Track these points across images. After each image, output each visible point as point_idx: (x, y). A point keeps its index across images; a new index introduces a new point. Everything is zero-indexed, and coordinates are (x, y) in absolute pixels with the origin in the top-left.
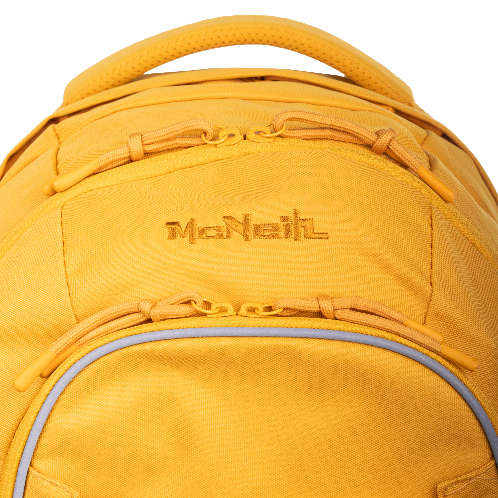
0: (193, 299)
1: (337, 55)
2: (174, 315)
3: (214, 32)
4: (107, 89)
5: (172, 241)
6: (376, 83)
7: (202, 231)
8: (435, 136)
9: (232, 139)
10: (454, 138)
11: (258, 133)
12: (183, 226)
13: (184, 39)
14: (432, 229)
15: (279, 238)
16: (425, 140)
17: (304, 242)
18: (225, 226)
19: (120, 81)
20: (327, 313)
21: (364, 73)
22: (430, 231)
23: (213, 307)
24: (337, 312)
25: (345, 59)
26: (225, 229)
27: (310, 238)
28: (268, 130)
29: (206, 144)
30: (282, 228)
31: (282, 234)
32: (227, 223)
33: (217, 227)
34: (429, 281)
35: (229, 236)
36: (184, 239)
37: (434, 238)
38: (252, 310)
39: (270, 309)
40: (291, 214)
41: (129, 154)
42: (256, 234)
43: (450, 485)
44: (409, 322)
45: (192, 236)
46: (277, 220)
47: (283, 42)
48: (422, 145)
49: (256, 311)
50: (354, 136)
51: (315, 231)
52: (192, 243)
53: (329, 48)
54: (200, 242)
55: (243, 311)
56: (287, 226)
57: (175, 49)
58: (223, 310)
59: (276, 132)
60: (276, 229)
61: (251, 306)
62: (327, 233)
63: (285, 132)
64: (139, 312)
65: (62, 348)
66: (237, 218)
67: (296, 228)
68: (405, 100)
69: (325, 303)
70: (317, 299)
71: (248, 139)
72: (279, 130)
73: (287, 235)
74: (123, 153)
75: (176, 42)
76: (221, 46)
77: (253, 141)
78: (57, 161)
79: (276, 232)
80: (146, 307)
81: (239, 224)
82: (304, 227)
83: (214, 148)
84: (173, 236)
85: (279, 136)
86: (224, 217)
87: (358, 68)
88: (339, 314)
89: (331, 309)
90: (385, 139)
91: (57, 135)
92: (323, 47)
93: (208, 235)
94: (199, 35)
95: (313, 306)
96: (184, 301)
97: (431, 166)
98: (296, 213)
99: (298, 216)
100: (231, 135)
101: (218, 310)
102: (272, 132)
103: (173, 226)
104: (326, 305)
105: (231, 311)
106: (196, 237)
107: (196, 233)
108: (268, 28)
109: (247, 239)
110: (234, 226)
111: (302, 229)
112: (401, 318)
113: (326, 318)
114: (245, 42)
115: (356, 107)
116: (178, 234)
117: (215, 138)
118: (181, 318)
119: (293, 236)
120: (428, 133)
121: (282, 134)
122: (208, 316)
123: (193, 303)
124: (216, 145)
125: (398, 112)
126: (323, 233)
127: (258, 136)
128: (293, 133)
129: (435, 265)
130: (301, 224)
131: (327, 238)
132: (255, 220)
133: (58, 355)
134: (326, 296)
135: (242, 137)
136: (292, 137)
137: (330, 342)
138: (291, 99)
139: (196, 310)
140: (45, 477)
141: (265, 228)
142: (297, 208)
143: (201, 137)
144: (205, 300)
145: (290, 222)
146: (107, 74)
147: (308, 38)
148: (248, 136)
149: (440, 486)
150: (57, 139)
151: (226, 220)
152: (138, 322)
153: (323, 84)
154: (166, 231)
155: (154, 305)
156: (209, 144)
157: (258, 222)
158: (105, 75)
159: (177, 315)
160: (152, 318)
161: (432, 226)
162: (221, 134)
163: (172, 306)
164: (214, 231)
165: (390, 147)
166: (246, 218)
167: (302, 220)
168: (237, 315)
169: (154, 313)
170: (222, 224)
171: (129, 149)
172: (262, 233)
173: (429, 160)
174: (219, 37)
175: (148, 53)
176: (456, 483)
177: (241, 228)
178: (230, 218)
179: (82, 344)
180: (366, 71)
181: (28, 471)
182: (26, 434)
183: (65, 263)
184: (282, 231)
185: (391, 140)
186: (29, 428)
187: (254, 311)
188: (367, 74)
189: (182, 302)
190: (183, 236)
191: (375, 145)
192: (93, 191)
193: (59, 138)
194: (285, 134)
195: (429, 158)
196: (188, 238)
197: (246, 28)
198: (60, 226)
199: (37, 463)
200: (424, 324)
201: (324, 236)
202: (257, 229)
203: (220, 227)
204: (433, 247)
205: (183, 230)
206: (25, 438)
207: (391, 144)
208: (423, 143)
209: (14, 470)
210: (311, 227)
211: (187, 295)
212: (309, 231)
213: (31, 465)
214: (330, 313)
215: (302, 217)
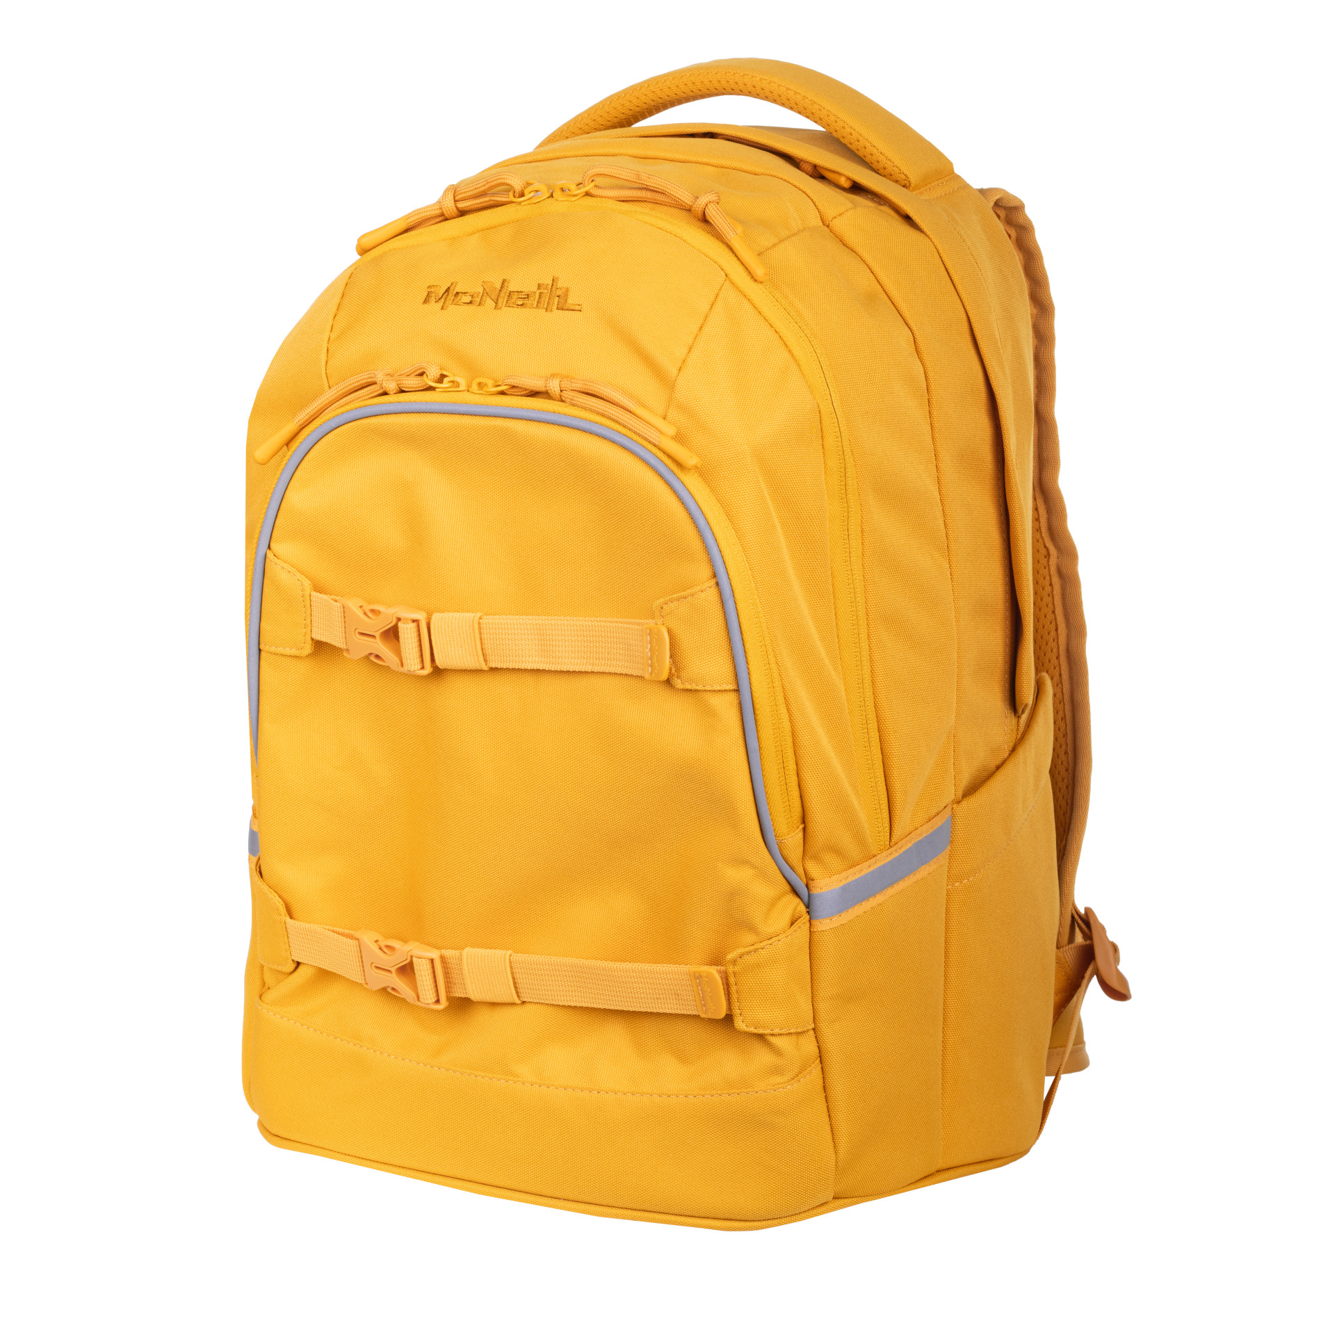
0: (427, 371)
2: (406, 388)
5: (423, 306)
7: (457, 296)
9: (538, 196)
11: (563, 190)
12: (443, 289)
15: (530, 308)
17: (554, 313)
18: (481, 293)
20: (553, 394)
23: (445, 381)
24: (564, 394)
26: (480, 295)
27: (562, 309)
29: (511, 202)
30: (536, 297)
31: (534, 302)
32: (484, 289)
33: (473, 292)
34: (680, 366)
35: (482, 303)
37: (709, 319)
38: (482, 386)
40: (549, 282)
41: (440, 211)
42: (508, 301)
43: (666, 603)
45: (445, 301)
46: (533, 288)
49: (487, 385)
50: (674, 199)
51: (569, 302)
52: (442, 308)
54: (449, 308)
55: (474, 387)
56: (541, 295)
58: (455, 384)
60: (530, 297)
61: (483, 381)
63: (594, 190)
64: (379, 383)
65: (305, 419)
66: (496, 284)
67: (550, 297)
69: (554, 382)
70: (547, 377)
71: (554, 197)
73: (538, 305)
74: (434, 209)
77: (560, 200)
79: (528, 301)
81: (495, 290)
82: (558, 296)
83: (518, 207)
84: (428, 300)
85: (588, 195)
86: (483, 282)
88: (567, 395)
89: (559, 390)
90: (703, 202)
93: (460, 301)
96: (417, 373)
98: (554, 280)
99: (555, 284)
100: (537, 192)
101: (449, 384)
103: (432, 290)
104: (554, 385)
105: (463, 386)
106: (449, 303)
107: (451, 298)
109: (497, 306)
110: (489, 292)
111: (556, 299)
113: (552, 400)
116: (432, 299)
117: (521, 195)
118: (411, 391)
119: (544, 306)
121: (590, 192)
122: (438, 390)
123: (426, 375)
124: (520, 203)
126: (577, 305)
127: (561, 194)
128: (606, 193)
130: (556, 293)
131: (580, 311)
132: (512, 287)
134: (557, 374)
135: (548, 195)
136: (603, 197)
139: (427, 383)
140: (279, 561)
141: (518, 296)
142: (556, 275)
143: (509, 193)
144: (440, 372)
145: (545, 291)
149: (656, 604)
151: (486, 285)
152: (375, 394)
154: (423, 295)
156: (515, 202)
157: (513, 289)
160: (387, 390)
161: (712, 305)
162: (527, 191)
163: (408, 378)
164: (468, 297)
165: (705, 212)
166: (505, 284)
167: (559, 288)
168: (467, 390)
169: (387, 387)
170: (480, 290)
172: (514, 301)
176: (671, 601)
177: (495, 294)
178: (489, 283)
181: (264, 553)
182: (265, 510)
184: (535, 300)
185: (708, 204)
186: (267, 505)
187: (482, 389)
189: (415, 374)
190: (436, 301)
191: (693, 209)
196: (440, 303)
199: (274, 546)
201: (577, 308)
202: (511, 296)
203: (476, 293)
204: (703, 329)
205: (441, 294)
206: (263, 516)
207: (707, 208)
209: (254, 552)
210: (566, 297)
211: (422, 366)
212: (563, 301)
213: (269, 547)
214: (556, 394)
215: (559, 286)
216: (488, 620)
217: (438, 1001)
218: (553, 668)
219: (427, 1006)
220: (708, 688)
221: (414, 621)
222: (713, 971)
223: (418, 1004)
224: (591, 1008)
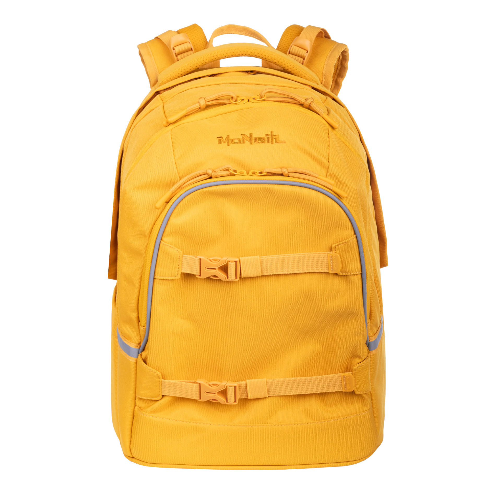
0: (229, 168)
1: (284, 62)
2: (221, 175)
3: (228, 50)
4: (176, 78)
5: (220, 144)
6: (302, 74)
7: (232, 141)
8: (329, 99)
9: (243, 101)
10: (337, 100)
11: (254, 99)
12: (224, 138)
13: (214, 54)
14: (329, 139)
15: (265, 143)
16: (325, 101)
17: (275, 145)
18: (242, 138)
19: (182, 75)
20: (285, 174)
21: (296, 70)
22: (328, 139)
23: (238, 172)
24: (289, 174)
25: (288, 64)
26: (242, 139)
27: (278, 143)
28: (258, 97)
29: (232, 103)
30: (266, 139)
31: (266, 141)
32: (243, 137)
33: (238, 139)
34: (328, 161)
35: (244, 142)
36: (225, 144)
37: (330, 143)
38: (254, 173)
39: (261, 173)
40: (270, 133)
41: (199, 107)
42: (255, 141)
43: (337, 245)
44: (320, 177)
45: (228, 143)
46: (264, 136)
47: (259, 55)
48: (324, 103)
49: (256, 173)
50: (297, 101)
51: (280, 140)
52: (228, 145)
53: (280, 58)
54: (232, 145)
55: (250, 173)
56: (268, 138)
57: (210, 58)
58: (241, 173)
59: (262, 98)
60: (264, 139)
61: (254, 171)
62: (285, 141)
63: (265, 98)
64: (207, 174)
65: (175, 190)
66: (247, 135)
67: (272, 139)
68: (315, 82)
69: (284, 170)
70: (281, 168)
71: (250, 101)
72: (263, 98)
73: (268, 142)
74: (197, 106)
75: (211, 55)
76: (231, 57)
77: (252, 102)
78: (164, 111)
79: (263, 141)
80: (210, 172)
81: (248, 137)
82: (275, 138)
83: (235, 105)
84: (220, 142)
85: (263, 100)
86: (241, 134)
87: (294, 68)
88: (290, 174)
89: (287, 172)
90: (309, 102)
91: (162, 99)
92: (278, 58)
93: (235, 142)
94: (221, 52)
95: (279, 171)
96: (225, 169)
97: (328, 112)
98: (272, 132)
99: (273, 134)
100: (243, 100)
101: (240, 173)
102: (260, 98)
103: (220, 139)
104: (285, 171)
105: (245, 173)
106: (230, 143)
107: (230, 141)
108: (253, 49)
109: (251, 143)
110: (246, 138)
111: (274, 139)
112: (316, 175)
113: (285, 176)
114: (242, 55)
115: (295, 87)
116: (222, 142)
117: (236, 101)
118: (225, 176)
119: (271, 142)
120: (326, 97)
121: (264, 99)
122: (236, 175)
123: (229, 170)
124: (236, 104)
125: (313, 88)
126: (283, 141)
127: (254, 100)
128: (269, 99)
129: (330, 154)
130: (274, 137)
131: (285, 143)
132: (254, 136)
133: (173, 193)
134: (285, 167)
135: (247, 100)
136: (268, 100)
137: (287, 186)
138: (266, 84)
139: (231, 173)
140: (168, 244)
141: (259, 139)
142: (272, 131)
143: (230, 100)
144: (234, 169)
145: (269, 137)
146: (179, 70)
147: (271, 54)
148: (250, 100)
149: (333, 246)
150: (162, 101)
151: (242, 135)
152: (206, 178)
153: (278, 75)
154: (217, 140)
155: (213, 171)
156: (234, 103)
157: (256, 137)
158: (178, 70)
159: (223, 175)
160: (212, 176)
161: (329, 138)
162: (238, 99)
163: (221, 171)
164: (237, 140)
165: (311, 105)
166: (251, 135)
167: (274, 135)
168: (248, 175)
169: (213, 175)
170: (241, 137)
171: (200, 104)
172: (257, 141)
173: (327, 110)
174: (230, 53)
175: (198, 60)
176: (340, 244)
177: (249, 139)
178: (244, 135)
179: (183, 188)
180: (297, 69)
181: (160, 242)
182: (160, 226)
183: (174, 154)
184: (266, 140)
185: (311, 102)
186: (161, 224)
187: (255, 174)
188: (298, 70)
189: (224, 170)
190: (224, 143)
191: (305, 104)
192: (184, 124)
193: (163, 101)
194: (265, 99)
195: (327, 109)
196: (226, 143)
197: (242, 49)
198: (171, 139)
199: (164, 239)
200: (326, 177)
201: (284, 142)
202: (256, 139)
203: (240, 139)
204: (330, 146)
205: (224, 140)
206: (159, 228)
207: (311, 104)
208: (324, 102)
209: (154, 242)
210: (278, 138)
211: (227, 167)
212: (278, 140)
213: (161, 240)
214: (286, 174)
215: (274, 134)
216: (263, 258)
217: (235, 401)
218: (289, 273)
219: (232, 404)
220: (352, 274)
221: (234, 261)
222: (349, 374)
223: (227, 403)
224: (291, 395)
